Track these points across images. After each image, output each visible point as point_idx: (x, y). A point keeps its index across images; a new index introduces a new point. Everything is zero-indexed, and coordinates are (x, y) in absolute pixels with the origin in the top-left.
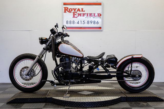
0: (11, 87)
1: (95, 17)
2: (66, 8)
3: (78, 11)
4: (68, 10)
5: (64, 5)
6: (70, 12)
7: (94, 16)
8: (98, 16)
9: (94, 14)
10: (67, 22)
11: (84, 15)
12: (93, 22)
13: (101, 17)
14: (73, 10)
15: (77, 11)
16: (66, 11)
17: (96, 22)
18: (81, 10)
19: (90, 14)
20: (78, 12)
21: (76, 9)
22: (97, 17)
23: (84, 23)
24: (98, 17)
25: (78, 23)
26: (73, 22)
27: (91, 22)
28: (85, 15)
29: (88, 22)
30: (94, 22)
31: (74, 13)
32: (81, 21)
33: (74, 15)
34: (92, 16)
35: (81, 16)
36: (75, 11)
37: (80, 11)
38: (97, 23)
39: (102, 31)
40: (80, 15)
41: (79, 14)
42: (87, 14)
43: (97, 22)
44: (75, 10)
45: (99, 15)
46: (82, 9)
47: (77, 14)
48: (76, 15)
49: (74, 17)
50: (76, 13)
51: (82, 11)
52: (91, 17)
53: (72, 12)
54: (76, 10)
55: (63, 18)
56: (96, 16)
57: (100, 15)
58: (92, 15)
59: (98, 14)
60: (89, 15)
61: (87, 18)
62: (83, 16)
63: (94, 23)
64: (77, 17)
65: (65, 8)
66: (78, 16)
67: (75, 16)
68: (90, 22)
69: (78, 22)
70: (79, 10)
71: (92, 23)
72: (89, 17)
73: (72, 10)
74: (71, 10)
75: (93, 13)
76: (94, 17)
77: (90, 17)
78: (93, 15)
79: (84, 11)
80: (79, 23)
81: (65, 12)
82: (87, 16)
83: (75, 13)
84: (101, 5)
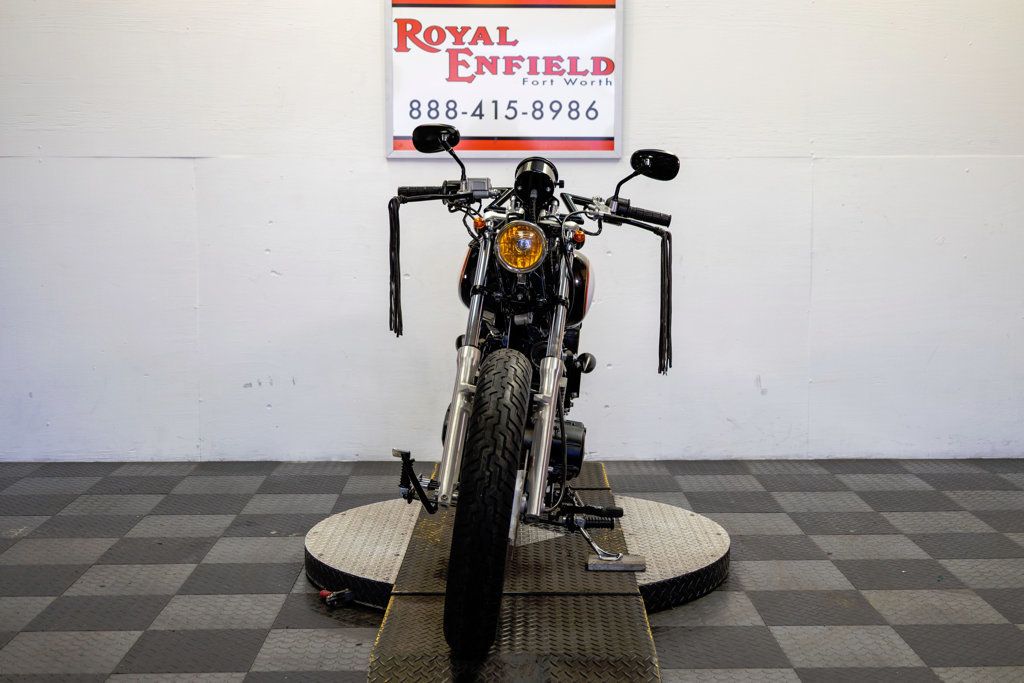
0: (90, 492)
1: (580, 78)
2: (409, 27)
3: (480, 42)
4: (420, 36)
5: (394, 5)
6: (429, 47)
7: (574, 71)
8: (597, 71)
9: (574, 61)
10: (415, 105)
11: (511, 64)
12: (565, 109)
13: (611, 77)
14: (450, 38)
15: (474, 42)
16: (410, 43)
17: (582, 110)
18: (494, 36)
19: (549, 61)
20: (480, 49)
21: (465, 29)
22: (589, 78)
23: (511, 113)
24: (597, 78)
25: (479, 113)
26: (451, 105)
27: (556, 107)
28: (519, 67)
29: (538, 106)
30: (574, 106)
31: (453, 54)
32: (495, 102)
33: (454, 63)
34: (561, 73)
35: (494, 71)
36: (459, 40)
37: (488, 42)
38: (592, 114)
39: (617, 160)
40: (488, 64)
41: (481, 61)
42: (533, 61)
43: (590, 108)
44: (458, 34)
45: (603, 66)
46: (503, 31)
47: (472, 62)
48: (467, 65)
49: (453, 76)
50: (468, 52)
51: (503, 41)
52: (555, 78)
53: (443, 47)
54: (468, 37)
55: (389, 81)
56: (585, 73)
57: (605, 66)
58: (559, 67)
59: (597, 61)
60: (541, 66)
61: (528, 84)
62: (509, 71)
63: (574, 114)
64: (470, 79)
65: (401, 23)
66: (480, 72)
67: (462, 72)
68: (546, 109)
69: (480, 106)
70: (482, 34)
71: (557, 112)
72: (540, 78)
73: (442, 38)
74: (435, 35)
75: (565, 57)
76: (573, 77)
77: (549, 78)
78: (566, 65)
79: (515, 43)
80: (481, 116)
81: (402, 47)
82: (533, 70)
83: (461, 57)
84: (613, 6)
